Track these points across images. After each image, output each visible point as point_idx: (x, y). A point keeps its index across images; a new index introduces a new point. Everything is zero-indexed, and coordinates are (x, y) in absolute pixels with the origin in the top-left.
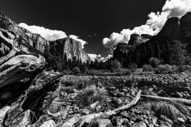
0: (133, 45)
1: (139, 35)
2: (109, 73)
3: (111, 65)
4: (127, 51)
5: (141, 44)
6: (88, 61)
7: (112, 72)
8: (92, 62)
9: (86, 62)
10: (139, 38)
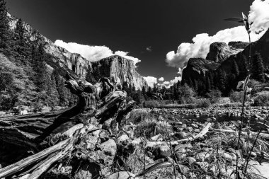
0: (215, 60)
1: (225, 44)
2: (175, 105)
3: (179, 93)
4: (204, 70)
5: (228, 59)
6: (144, 88)
7: (180, 103)
8: (150, 88)
9: (141, 90)
10: (226, 49)
